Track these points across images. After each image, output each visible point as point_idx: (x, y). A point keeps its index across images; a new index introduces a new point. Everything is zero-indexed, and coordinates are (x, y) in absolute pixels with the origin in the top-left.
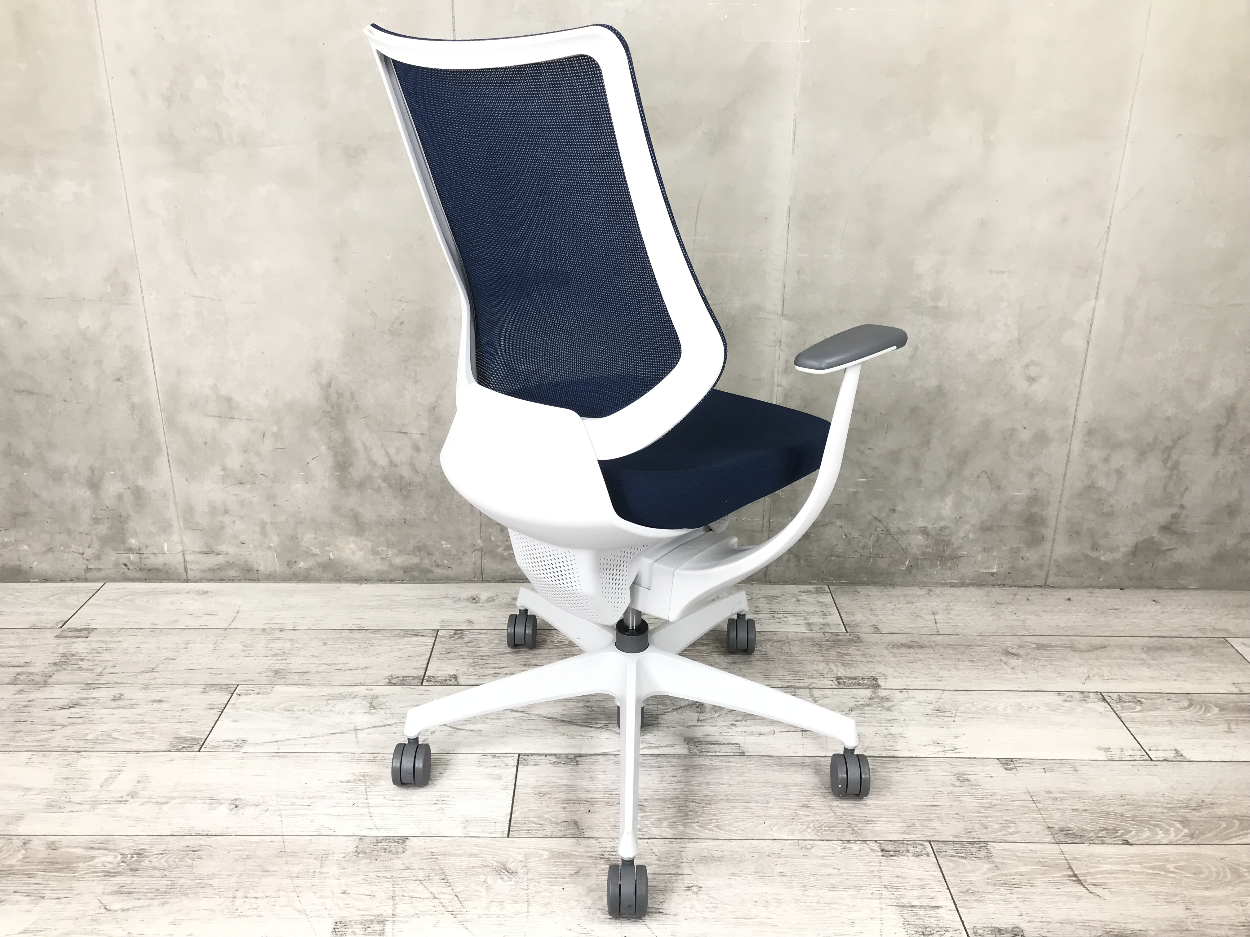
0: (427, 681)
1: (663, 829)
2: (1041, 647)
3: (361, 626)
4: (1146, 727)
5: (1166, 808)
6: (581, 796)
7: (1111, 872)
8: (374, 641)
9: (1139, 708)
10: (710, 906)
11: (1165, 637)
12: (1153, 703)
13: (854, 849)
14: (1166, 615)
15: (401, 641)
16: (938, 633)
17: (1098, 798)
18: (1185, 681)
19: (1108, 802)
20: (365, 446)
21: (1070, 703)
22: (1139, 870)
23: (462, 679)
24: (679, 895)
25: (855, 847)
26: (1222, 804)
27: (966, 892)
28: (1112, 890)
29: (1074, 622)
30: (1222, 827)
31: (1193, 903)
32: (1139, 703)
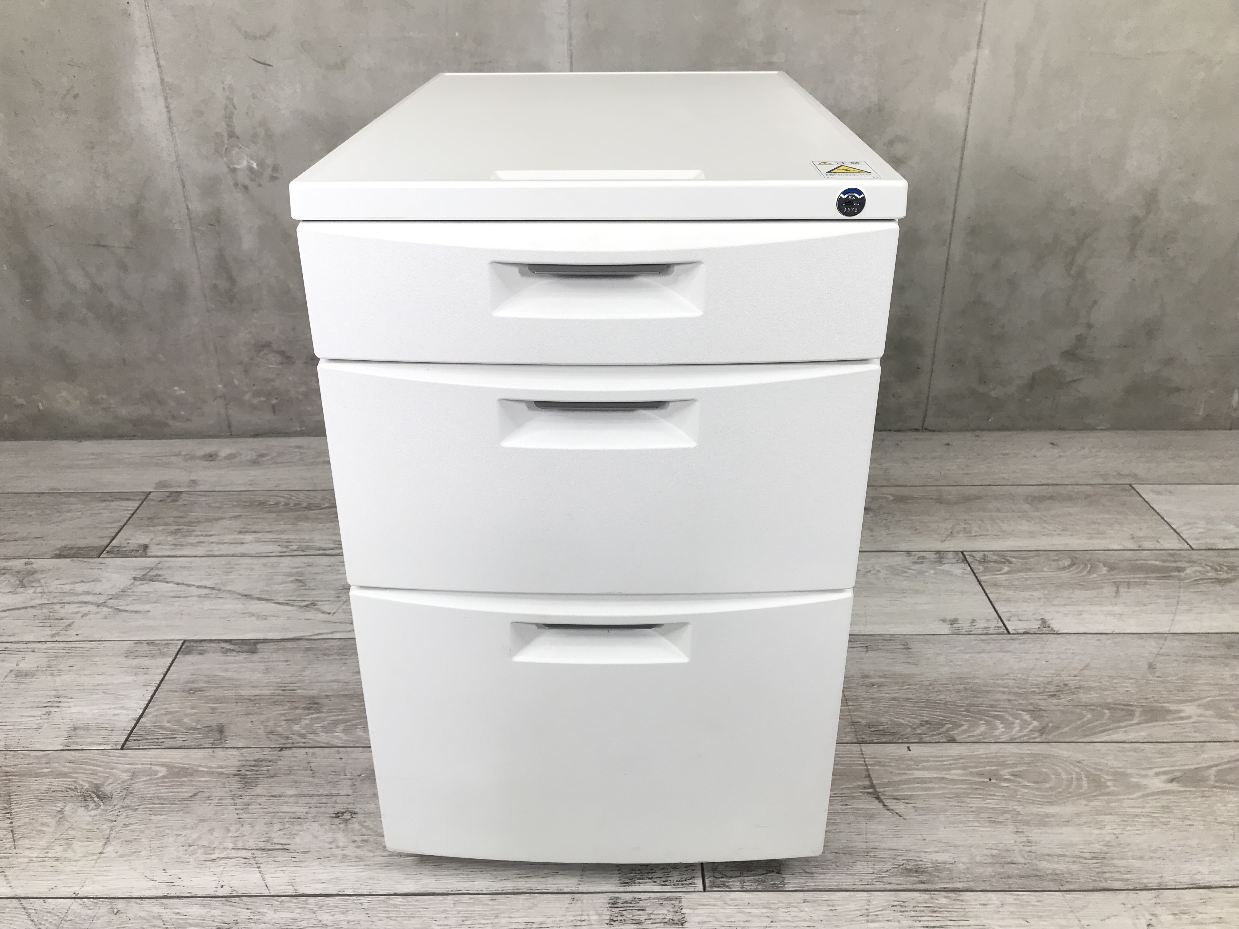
0: (108, 552)
1: (336, 734)
2: (901, 499)
3: (54, 489)
4: (1010, 593)
5: (1015, 694)
6: (243, 692)
7: (923, 781)
8: (64, 506)
9: (1006, 569)
10: (358, 838)
11: (1057, 485)
12: (1026, 563)
14: (1064, 459)
15: (97, 505)
17: (927, 683)
18: (1071, 535)
20: (57, 263)
21: (920, 565)
22: (962, 778)
23: (152, 551)
24: (322, 825)
26: (1090, 689)
28: (919, 805)
29: (949, 470)
30: (1085, 719)
31: (1027, 823)
32: (1007, 564)
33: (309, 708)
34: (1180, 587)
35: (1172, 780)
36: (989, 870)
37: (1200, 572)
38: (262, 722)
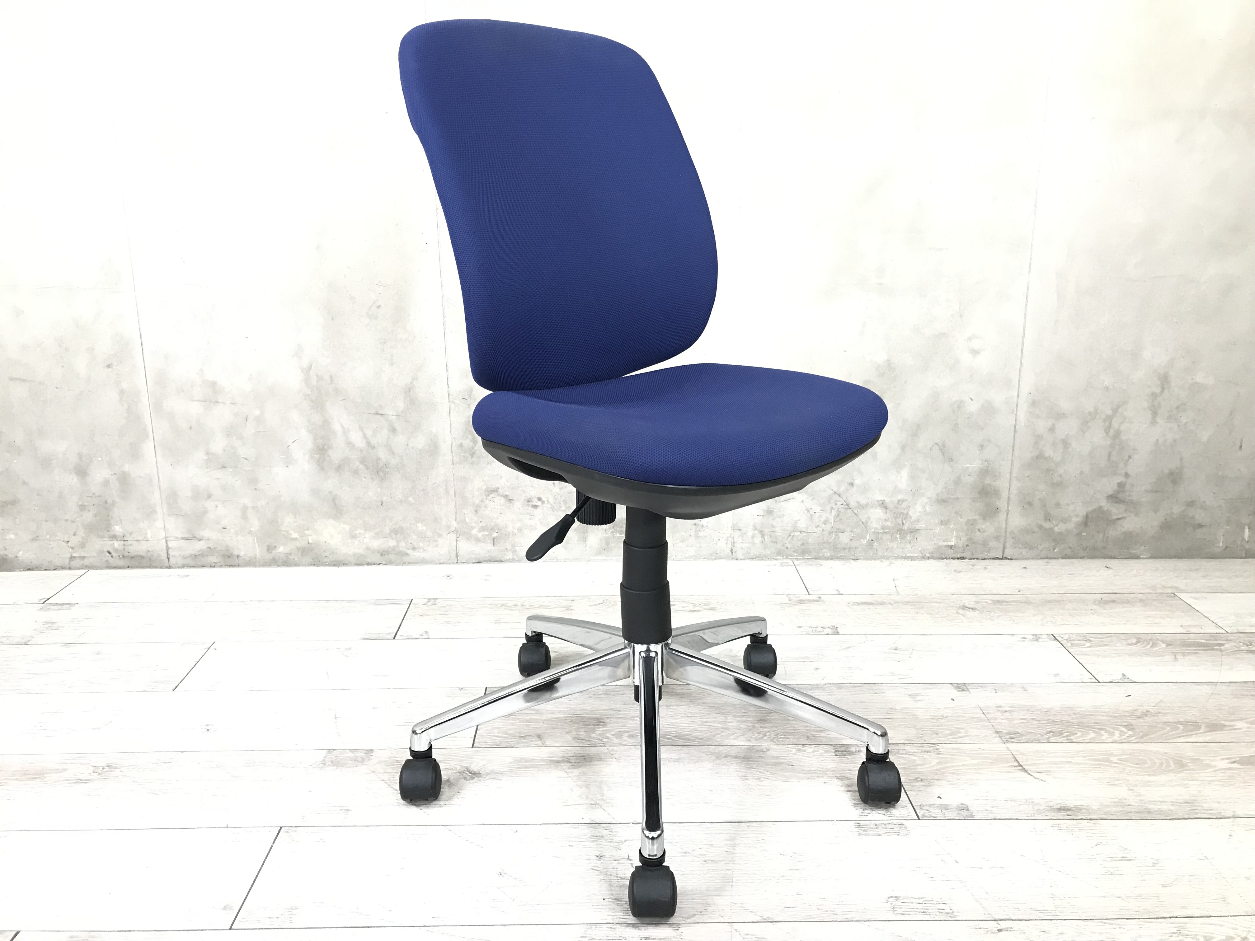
0: (399, 636)
1: (624, 739)
2: (997, 603)
3: (336, 597)
4: (1095, 659)
5: (1111, 716)
6: (545, 716)
7: (1055, 763)
8: (350, 608)
9: (1088, 644)
11: (1117, 593)
12: (1103, 641)
13: (807, 751)
14: (1118, 577)
15: (375, 607)
16: (898, 594)
17: (1045, 710)
18: (1134, 624)
19: (1055, 713)
20: (343, 428)
21: (1022, 643)
22: (1083, 762)
23: (433, 635)
25: (809, 749)
26: (1166, 713)
27: (914, 780)
28: (1057, 776)
29: (1030, 584)
30: (1166, 730)
31: (1136, 786)
32: (1088, 641)
33: (598, 725)
34: (1222, 655)
35: (1234, 762)
36: (1114, 809)
37: (1235, 646)
38: (567, 733)
